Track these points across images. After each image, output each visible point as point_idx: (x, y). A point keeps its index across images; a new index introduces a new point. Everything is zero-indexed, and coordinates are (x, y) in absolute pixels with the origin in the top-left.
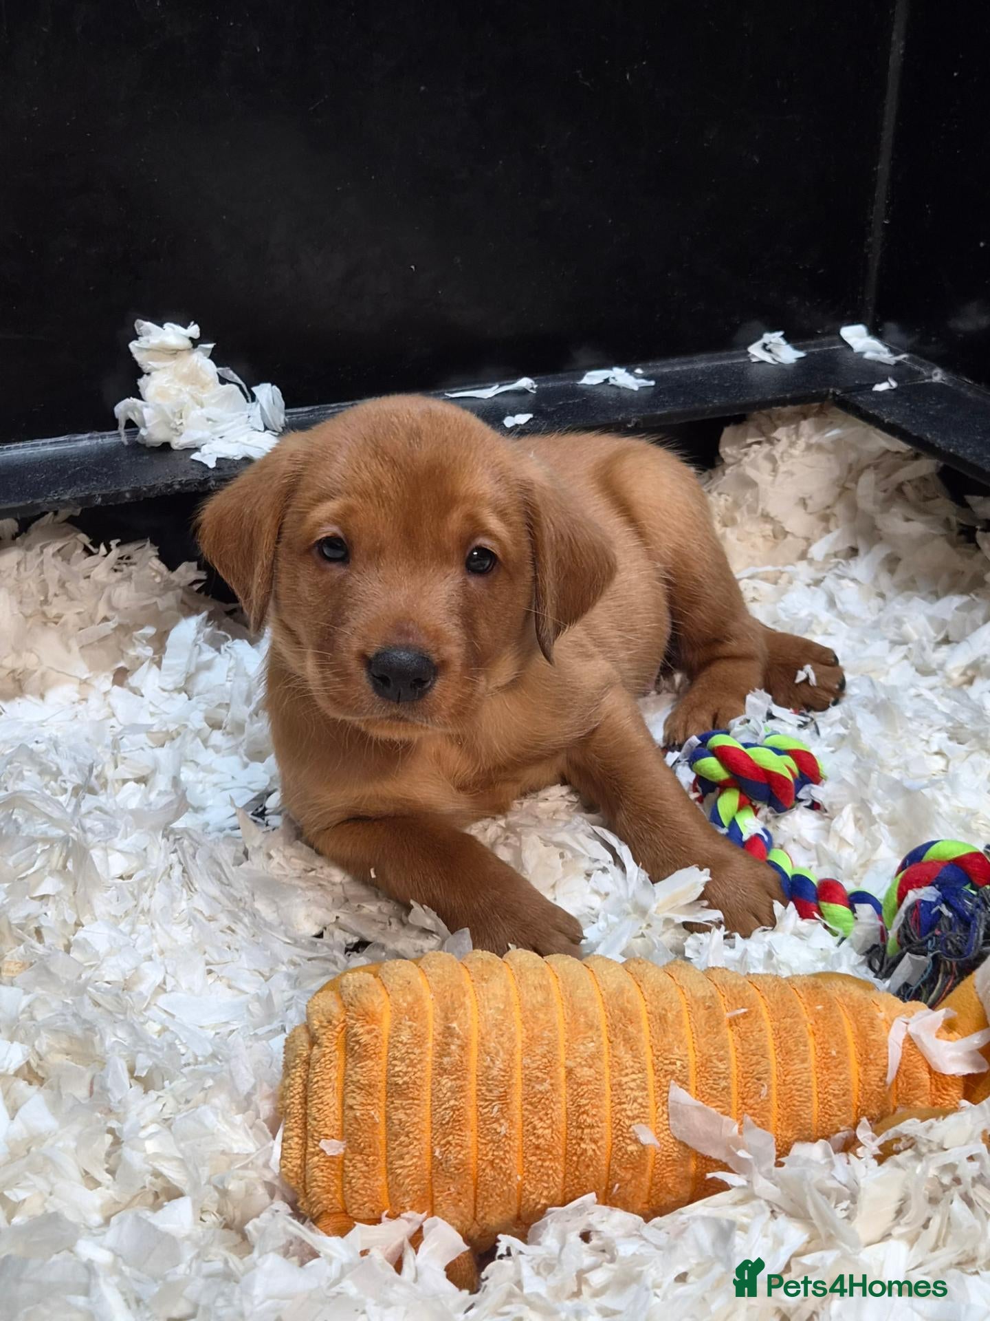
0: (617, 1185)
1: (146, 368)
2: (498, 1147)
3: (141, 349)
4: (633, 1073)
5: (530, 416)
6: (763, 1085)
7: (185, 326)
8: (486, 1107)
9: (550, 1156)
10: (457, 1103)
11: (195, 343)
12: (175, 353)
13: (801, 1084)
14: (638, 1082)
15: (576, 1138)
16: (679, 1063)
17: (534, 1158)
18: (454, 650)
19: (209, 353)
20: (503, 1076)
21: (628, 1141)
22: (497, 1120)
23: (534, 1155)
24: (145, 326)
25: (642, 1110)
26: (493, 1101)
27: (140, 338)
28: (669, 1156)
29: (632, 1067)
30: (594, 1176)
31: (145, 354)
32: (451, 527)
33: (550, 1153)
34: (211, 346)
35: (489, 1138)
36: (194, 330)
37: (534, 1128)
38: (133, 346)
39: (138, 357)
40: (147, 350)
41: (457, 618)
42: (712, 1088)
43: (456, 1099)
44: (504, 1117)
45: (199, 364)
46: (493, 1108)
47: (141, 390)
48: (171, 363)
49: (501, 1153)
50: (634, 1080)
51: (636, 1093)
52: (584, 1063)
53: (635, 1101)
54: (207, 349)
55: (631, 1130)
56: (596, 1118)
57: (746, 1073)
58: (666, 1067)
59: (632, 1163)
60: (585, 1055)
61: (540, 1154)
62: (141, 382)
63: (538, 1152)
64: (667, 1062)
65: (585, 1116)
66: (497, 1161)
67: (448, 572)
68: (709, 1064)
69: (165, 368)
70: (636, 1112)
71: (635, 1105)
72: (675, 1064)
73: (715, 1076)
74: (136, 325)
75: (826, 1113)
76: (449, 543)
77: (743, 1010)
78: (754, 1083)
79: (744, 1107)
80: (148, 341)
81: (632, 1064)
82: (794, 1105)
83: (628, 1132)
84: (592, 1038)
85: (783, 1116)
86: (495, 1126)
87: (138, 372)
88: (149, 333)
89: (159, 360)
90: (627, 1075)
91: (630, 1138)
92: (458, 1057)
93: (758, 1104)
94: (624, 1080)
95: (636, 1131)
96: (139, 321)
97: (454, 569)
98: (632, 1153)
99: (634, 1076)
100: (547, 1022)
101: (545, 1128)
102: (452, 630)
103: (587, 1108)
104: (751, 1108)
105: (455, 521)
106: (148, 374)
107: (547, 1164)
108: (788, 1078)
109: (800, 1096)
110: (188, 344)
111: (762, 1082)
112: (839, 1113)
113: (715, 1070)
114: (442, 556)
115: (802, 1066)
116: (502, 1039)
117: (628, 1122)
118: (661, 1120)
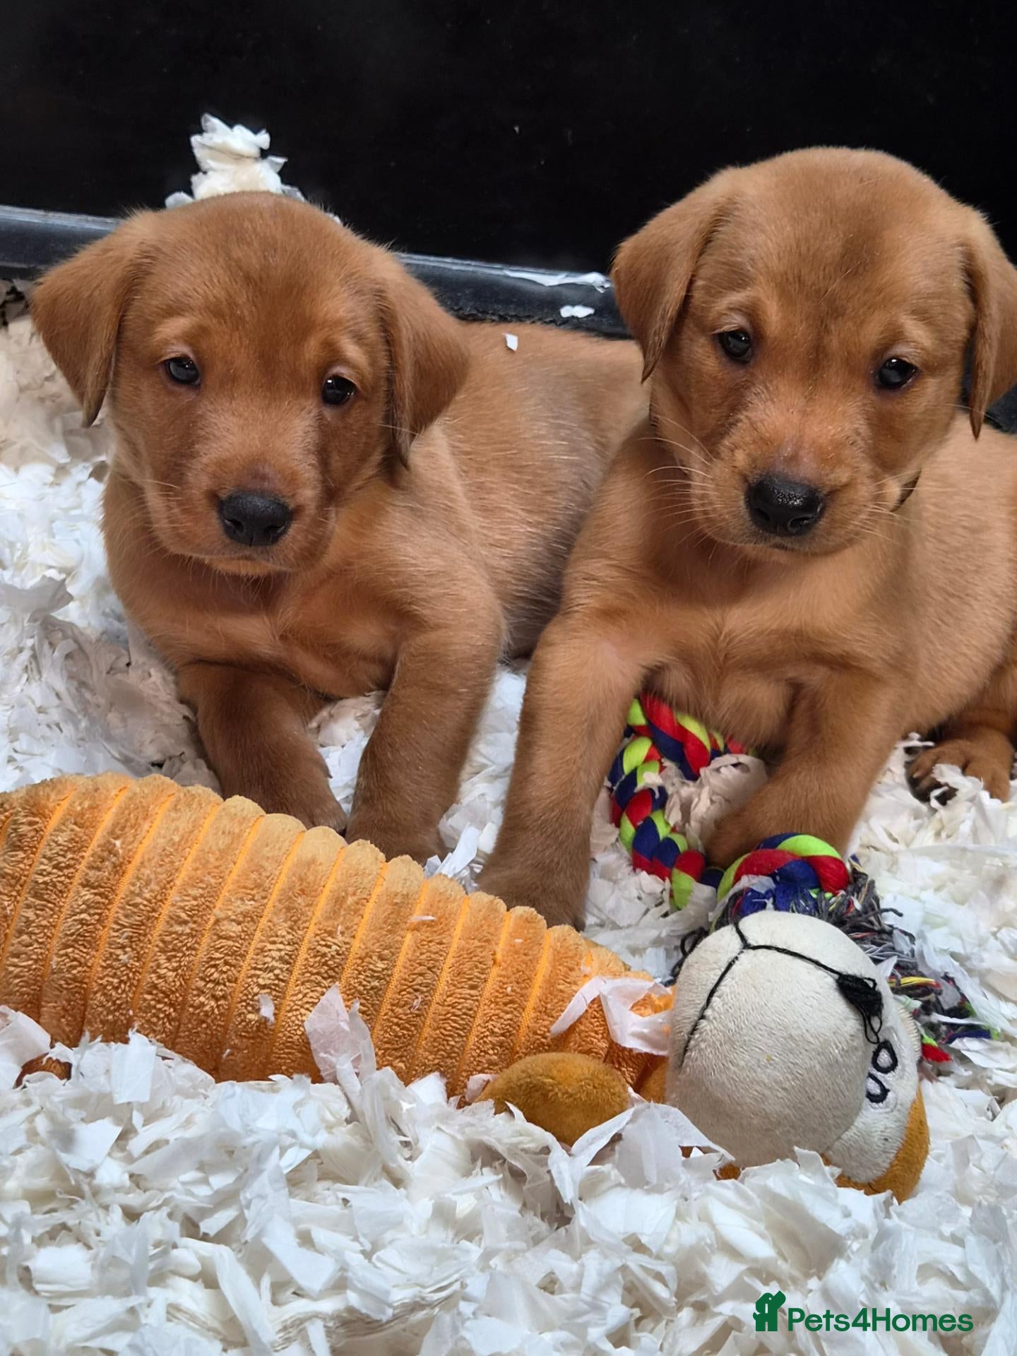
0: (228, 1051)
1: (204, 166)
2: (115, 974)
3: (204, 146)
4: (281, 943)
5: (590, 311)
6: (417, 998)
7: (256, 131)
8: (117, 931)
9: (166, 1000)
10: (88, 918)
11: (264, 154)
12: (239, 157)
13: (460, 1010)
14: (283, 953)
15: (198, 989)
16: (334, 947)
17: (149, 997)
18: (308, 494)
19: (279, 168)
20: (145, 906)
21: (250, 1008)
22: (123, 947)
23: (150, 993)
24: (213, 122)
25: (276, 982)
26: (125, 927)
27: (205, 134)
28: (290, 1037)
29: (283, 937)
30: (206, 1034)
31: (207, 151)
32: (307, 356)
33: (167, 996)
34: (281, 161)
35: (109, 962)
36: (264, 139)
37: (159, 966)
38: (195, 140)
39: (199, 153)
40: (211, 148)
41: (314, 457)
42: (360, 983)
43: (89, 914)
44: (131, 947)
45: (261, 176)
46: (123, 934)
47: (194, 187)
48: (231, 167)
49: (116, 981)
50: (280, 950)
51: (275, 964)
52: (233, 917)
53: (271, 971)
54: (277, 164)
55: (256, 998)
56: (225, 976)
57: (405, 980)
58: (319, 948)
59: (247, 1032)
60: (239, 911)
61: (156, 994)
62: (195, 179)
63: (155, 992)
64: (323, 943)
65: (213, 970)
66: (109, 988)
67: (306, 404)
68: (368, 959)
69: (223, 170)
70: (268, 982)
71: (271, 974)
72: (329, 947)
73: (368, 973)
74: (203, 120)
75: (478, 1048)
76: (306, 372)
77: (430, 918)
78: (409, 993)
79: (390, 1013)
80: (211, 139)
81: (285, 933)
82: (445, 1029)
83: (252, 1000)
84: (254, 896)
85: (431, 1036)
86: (119, 952)
87: (196, 168)
88: (214, 130)
89: (220, 160)
90: (274, 943)
91: (252, 1006)
92: (106, 874)
93: (406, 1015)
94: (270, 946)
95: (261, 1001)
96: (207, 116)
97: (310, 402)
98: (250, 1021)
99: (281, 946)
100: (217, 867)
101: (170, 970)
102: (307, 470)
103: (217, 962)
104: (396, 1017)
105: (311, 350)
106: (205, 173)
107: (159, 1006)
108: (449, 999)
109: (455, 1021)
110: (256, 152)
111: (417, 994)
112: (491, 1052)
113: (371, 966)
114: (299, 388)
115: (469, 991)
116: (159, 870)
117: (256, 990)
118: (295, 998)
